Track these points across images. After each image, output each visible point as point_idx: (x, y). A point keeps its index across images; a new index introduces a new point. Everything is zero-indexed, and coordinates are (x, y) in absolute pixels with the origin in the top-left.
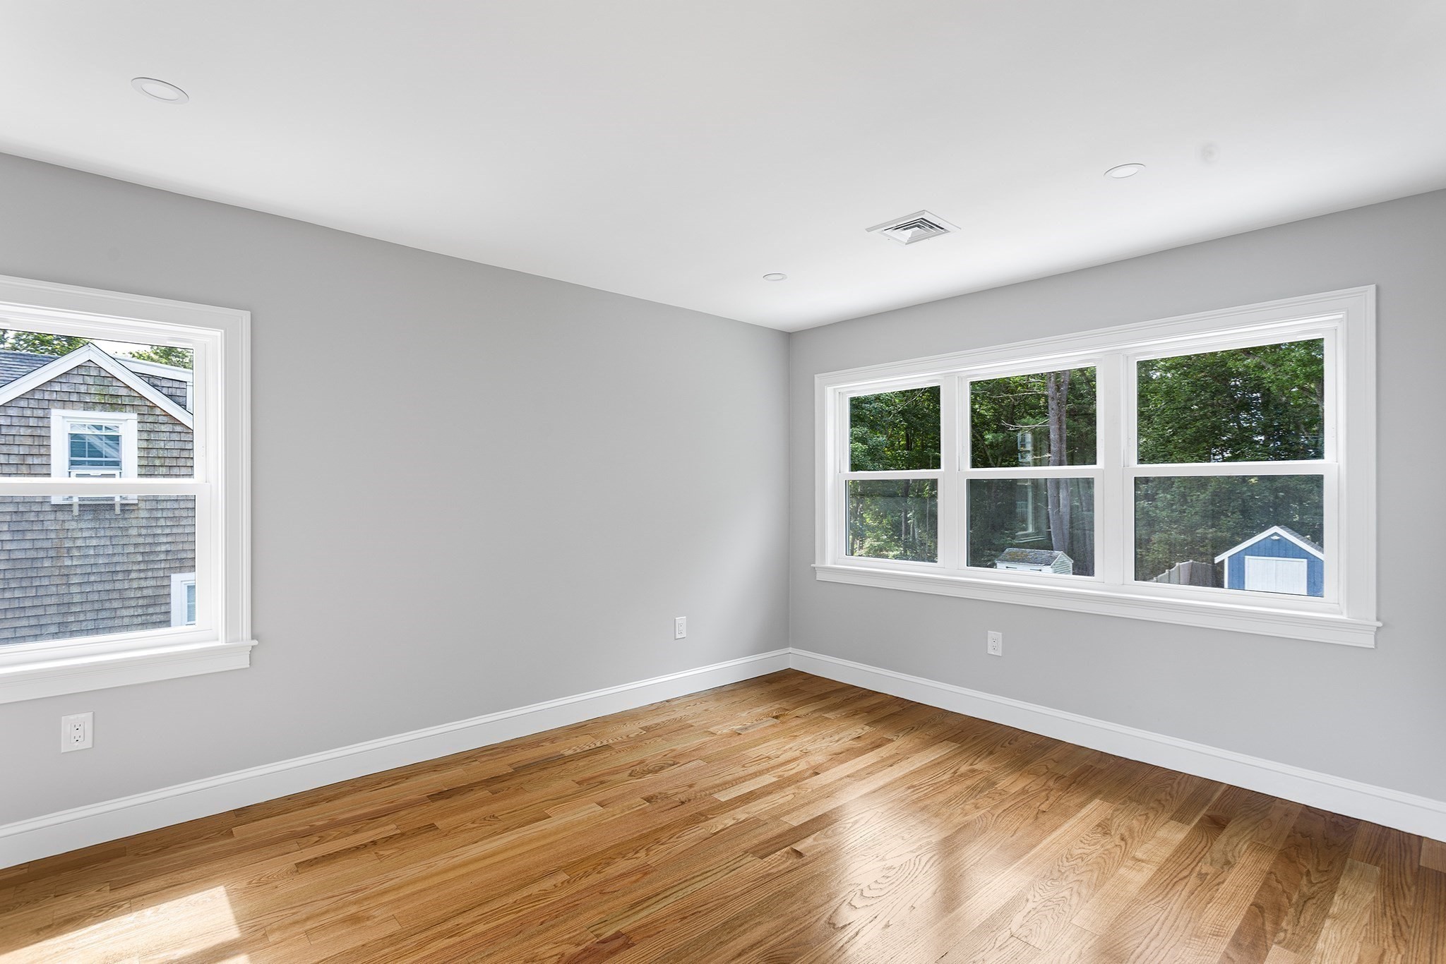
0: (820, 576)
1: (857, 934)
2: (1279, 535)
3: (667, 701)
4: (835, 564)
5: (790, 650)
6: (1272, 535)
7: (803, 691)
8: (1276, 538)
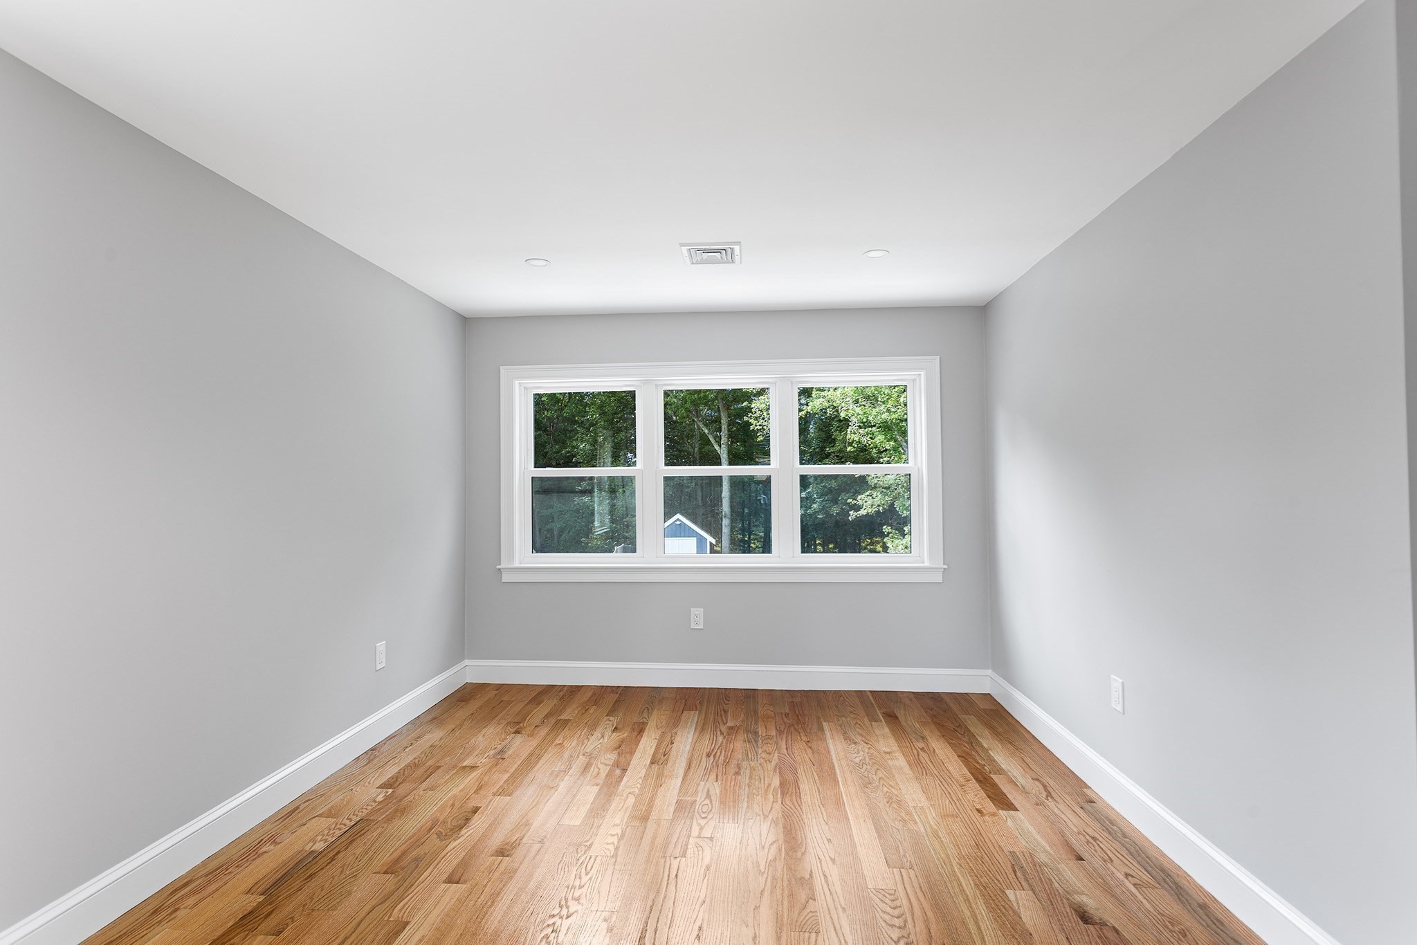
0: (506, 578)
1: (825, 876)
2: (680, 521)
3: (372, 749)
4: (521, 563)
5: (467, 662)
6: (676, 521)
7: (509, 702)
8: (678, 523)
